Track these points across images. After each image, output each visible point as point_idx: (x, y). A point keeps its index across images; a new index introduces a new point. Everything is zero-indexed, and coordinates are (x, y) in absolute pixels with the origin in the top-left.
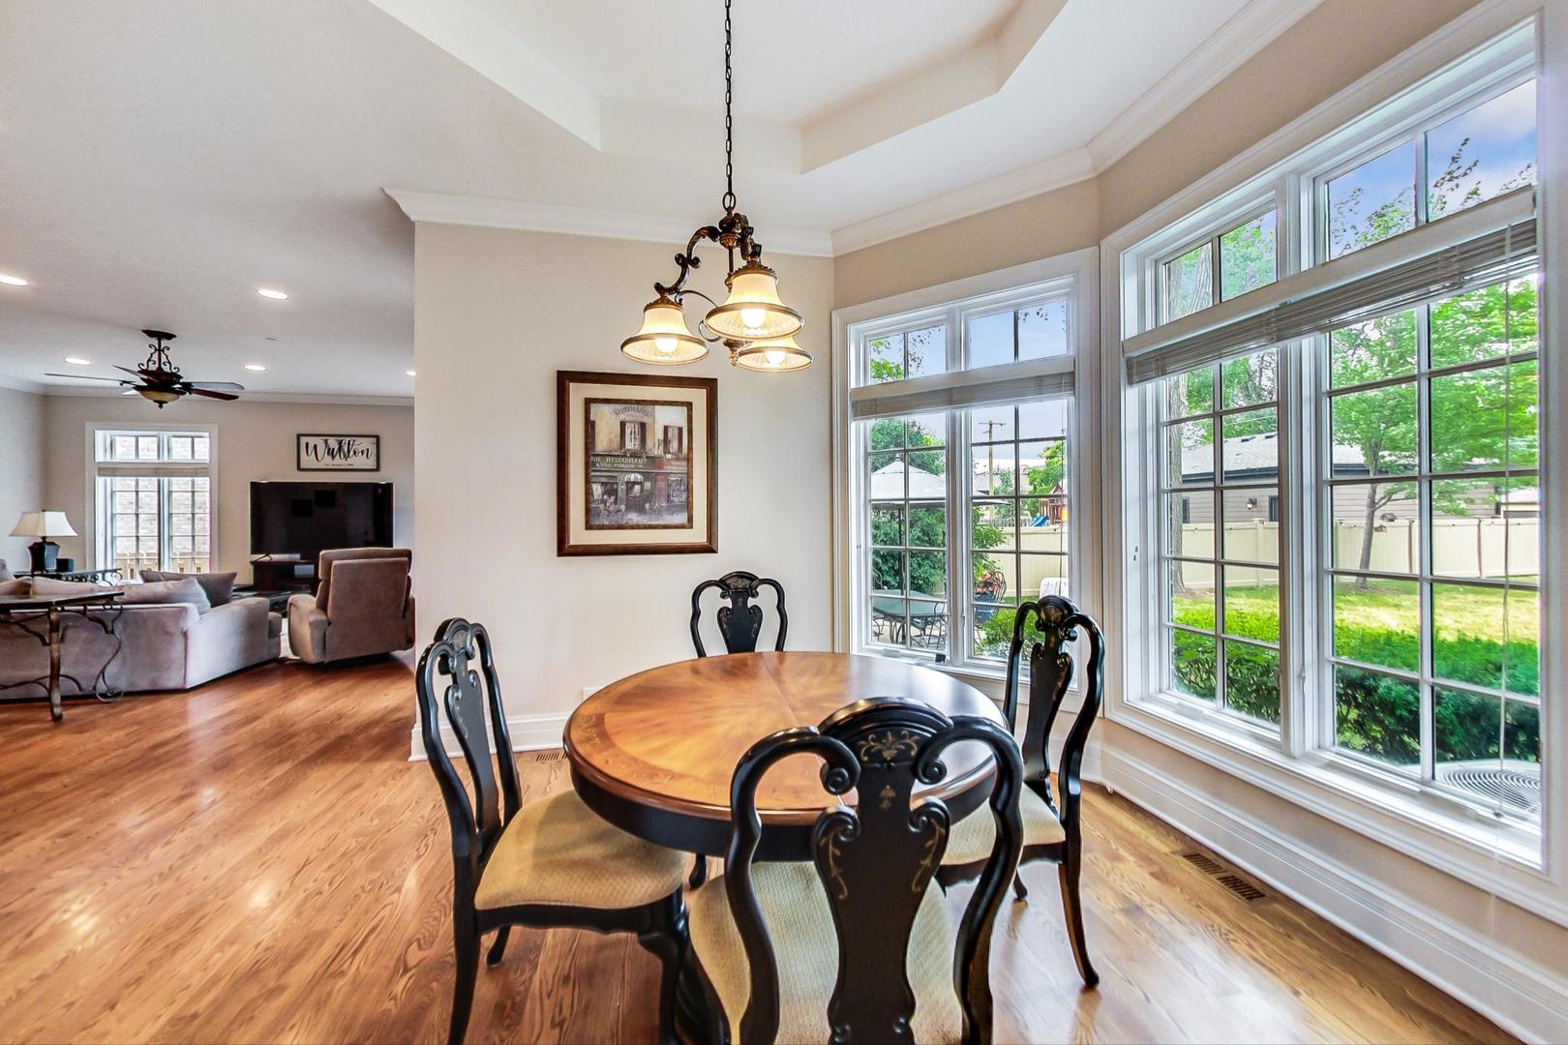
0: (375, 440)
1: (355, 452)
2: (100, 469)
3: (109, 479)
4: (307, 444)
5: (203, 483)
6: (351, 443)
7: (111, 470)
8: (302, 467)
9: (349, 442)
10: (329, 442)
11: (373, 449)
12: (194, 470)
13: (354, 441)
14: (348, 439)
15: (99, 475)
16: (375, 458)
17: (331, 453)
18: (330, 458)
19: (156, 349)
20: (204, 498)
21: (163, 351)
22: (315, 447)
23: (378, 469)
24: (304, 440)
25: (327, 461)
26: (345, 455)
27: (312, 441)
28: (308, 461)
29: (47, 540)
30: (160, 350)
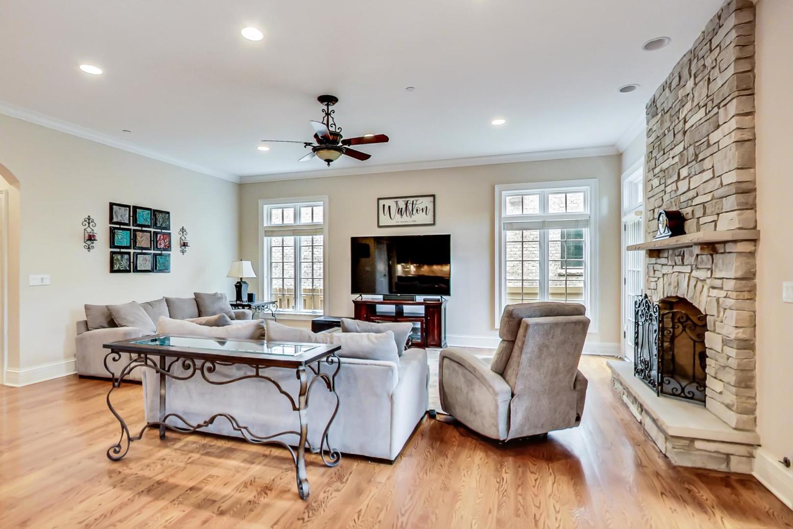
0: (432, 198)
1: (417, 210)
2: (265, 231)
3: (269, 238)
4: (384, 205)
5: (319, 239)
6: (415, 202)
7: (272, 232)
8: (380, 224)
9: (413, 201)
10: (398, 202)
11: (430, 207)
12: (313, 230)
13: (417, 201)
14: (411, 200)
15: (265, 236)
16: (432, 214)
17: (400, 211)
18: (399, 216)
19: (326, 114)
20: (319, 253)
21: (330, 114)
22: (389, 207)
23: (434, 224)
24: (382, 202)
25: (397, 219)
26: (410, 214)
27: (387, 203)
28: (385, 220)
29: (243, 280)
30: (328, 114)
